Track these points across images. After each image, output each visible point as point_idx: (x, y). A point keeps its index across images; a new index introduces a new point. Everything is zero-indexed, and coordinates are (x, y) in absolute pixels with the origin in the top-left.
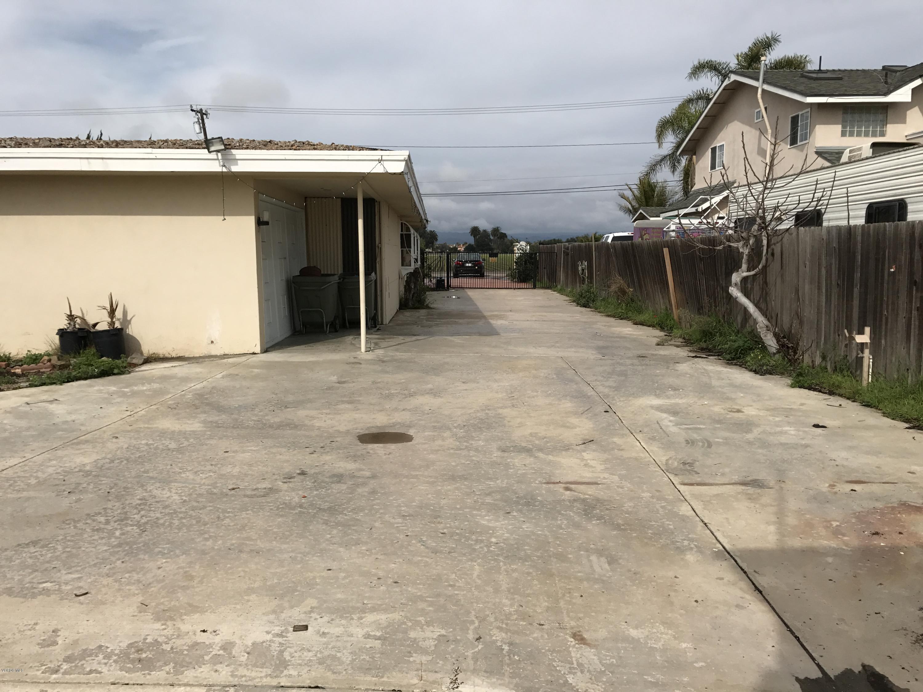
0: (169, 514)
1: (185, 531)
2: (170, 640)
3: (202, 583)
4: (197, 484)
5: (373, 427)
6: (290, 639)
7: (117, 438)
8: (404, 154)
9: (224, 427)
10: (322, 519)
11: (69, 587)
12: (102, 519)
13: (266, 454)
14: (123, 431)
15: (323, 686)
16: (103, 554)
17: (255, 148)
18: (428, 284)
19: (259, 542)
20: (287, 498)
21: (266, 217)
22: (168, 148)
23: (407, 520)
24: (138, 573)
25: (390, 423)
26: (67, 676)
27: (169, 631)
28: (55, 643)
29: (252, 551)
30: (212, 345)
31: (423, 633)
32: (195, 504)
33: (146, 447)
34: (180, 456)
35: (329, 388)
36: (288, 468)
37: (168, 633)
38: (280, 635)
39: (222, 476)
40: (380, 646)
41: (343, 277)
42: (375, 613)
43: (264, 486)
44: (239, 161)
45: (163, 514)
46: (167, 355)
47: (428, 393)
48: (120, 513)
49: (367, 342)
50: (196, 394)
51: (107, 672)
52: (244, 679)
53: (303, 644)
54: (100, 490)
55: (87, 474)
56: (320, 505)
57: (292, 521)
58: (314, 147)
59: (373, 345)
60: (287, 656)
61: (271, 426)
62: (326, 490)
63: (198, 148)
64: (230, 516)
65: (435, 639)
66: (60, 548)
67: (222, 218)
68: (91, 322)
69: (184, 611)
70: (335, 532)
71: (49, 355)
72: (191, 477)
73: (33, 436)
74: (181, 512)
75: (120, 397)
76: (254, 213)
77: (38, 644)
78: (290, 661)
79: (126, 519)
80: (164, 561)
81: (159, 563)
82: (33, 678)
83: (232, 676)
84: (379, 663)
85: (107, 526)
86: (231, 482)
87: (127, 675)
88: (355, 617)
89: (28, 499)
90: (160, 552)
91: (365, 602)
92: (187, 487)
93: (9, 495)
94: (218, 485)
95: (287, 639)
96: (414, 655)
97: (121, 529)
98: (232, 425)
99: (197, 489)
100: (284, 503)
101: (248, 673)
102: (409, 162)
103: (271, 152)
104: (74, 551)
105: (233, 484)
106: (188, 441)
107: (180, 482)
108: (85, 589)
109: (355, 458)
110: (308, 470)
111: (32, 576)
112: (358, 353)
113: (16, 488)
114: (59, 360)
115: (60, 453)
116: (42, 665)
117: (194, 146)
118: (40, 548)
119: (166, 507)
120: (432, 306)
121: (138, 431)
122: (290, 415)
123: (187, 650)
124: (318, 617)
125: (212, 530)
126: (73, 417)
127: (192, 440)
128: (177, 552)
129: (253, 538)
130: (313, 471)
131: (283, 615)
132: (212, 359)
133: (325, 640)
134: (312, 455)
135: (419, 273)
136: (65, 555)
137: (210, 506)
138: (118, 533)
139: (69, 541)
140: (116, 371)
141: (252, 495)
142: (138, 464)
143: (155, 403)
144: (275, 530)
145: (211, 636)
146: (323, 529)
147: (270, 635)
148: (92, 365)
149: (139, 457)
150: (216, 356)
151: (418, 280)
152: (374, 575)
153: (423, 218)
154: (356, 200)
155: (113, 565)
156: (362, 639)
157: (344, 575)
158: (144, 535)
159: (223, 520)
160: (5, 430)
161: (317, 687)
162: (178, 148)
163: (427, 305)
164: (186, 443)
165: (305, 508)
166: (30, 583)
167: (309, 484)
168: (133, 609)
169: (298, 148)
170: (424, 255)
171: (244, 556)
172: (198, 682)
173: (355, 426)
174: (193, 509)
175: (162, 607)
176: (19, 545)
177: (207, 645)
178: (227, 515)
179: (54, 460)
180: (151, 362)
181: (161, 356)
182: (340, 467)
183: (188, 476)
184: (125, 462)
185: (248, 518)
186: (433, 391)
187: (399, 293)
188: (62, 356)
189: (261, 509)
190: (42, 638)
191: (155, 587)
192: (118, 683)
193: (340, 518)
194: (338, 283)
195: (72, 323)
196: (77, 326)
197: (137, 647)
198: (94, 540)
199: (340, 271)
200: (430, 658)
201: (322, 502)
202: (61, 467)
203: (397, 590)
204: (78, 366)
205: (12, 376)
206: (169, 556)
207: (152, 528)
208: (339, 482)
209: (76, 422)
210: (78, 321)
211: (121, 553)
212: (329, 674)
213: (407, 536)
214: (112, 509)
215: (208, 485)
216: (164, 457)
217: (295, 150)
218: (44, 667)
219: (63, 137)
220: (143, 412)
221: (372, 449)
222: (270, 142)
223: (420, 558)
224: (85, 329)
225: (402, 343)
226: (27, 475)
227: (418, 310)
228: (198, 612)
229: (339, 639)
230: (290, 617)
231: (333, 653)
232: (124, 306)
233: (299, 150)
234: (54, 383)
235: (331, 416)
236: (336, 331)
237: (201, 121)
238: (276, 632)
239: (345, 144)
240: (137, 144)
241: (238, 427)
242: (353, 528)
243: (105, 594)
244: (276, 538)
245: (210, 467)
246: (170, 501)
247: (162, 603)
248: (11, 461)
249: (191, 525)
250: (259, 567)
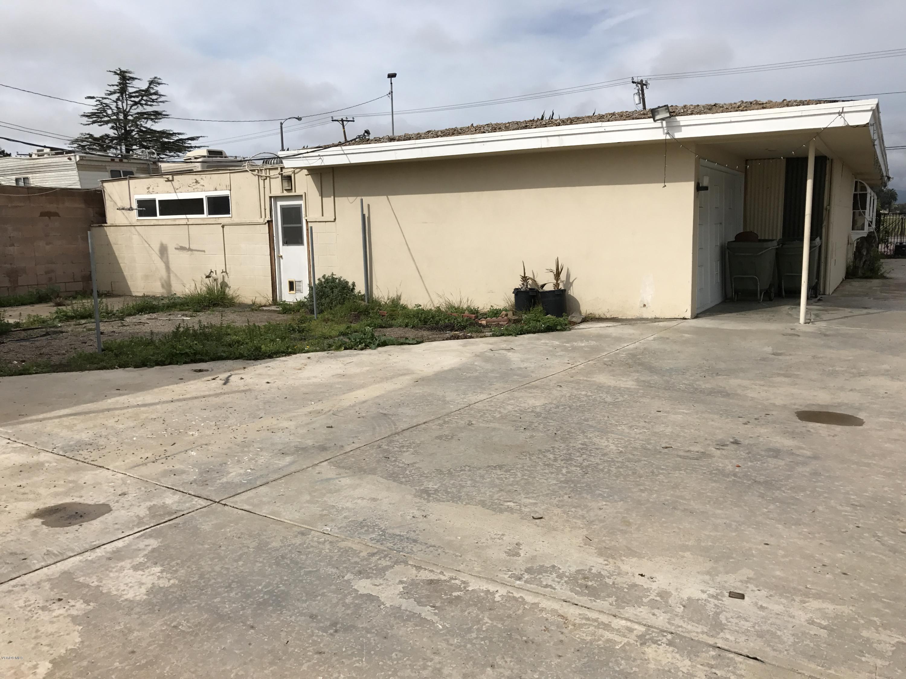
0: (607, 461)
1: (622, 479)
2: (612, 575)
3: (639, 531)
4: (632, 438)
5: (814, 405)
6: (725, 603)
7: (561, 386)
8: (872, 103)
9: (655, 387)
10: (757, 491)
11: (527, 510)
12: (551, 456)
13: (697, 418)
14: (566, 381)
15: (762, 660)
16: (554, 487)
17: (699, 113)
18: (883, 250)
19: (692, 502)
20: (720, 465)
21: (705, 182)
22: (616, 120)
23: (857, 510)
24: (582, 510)
25: (835, 403)
26: (528, 585)
27: (610, 568)
28: (518, 555)
29: (685, 510)
30: (644, 309)
31: (877, 635)
32: (631, 456)
33: (585, 398)
34: (616, 410)
35: (763, 359)
36: (720, 436)
37: (610, 569)
38: (715, 597)
39: (655, 434)
40: (826, 636)
41: (782, 242)
42: (821, 601)
43: (697, 449)
44: (683, 128)
45: (602, 461)
46: (602, 316)
47: (883, 375)
48: (566, 454)
49: (807, 311)
50: (629, 354)
51: (559, 590)
52: (680, 629)
53: (740, 612)
54: (548, 430)
55: (538, 415)
56: (756, 477)
57: (726, 488)
58: (763, 106)
59: (813, 317)
60: (722, 618)
61: (702, 392)
62: (762, 463)
63: (644, 118)
64: (664, 473)
65: (893, 645)
66: (519, 474)
67: (663, 185)
68: (540, 283)
69: (623, 553)
70: (772, 507)
71: (506, 310)
72: (627, 430)
73: (496, 377)
74: (618, 462)
75: (562, 351)
76: (693, 179)
77: (506, 552)
78: (725, 625)
79: (571, 459)
80: (604, 503)
81: (600, 504)
82: (502, 580)
83: (669, 623)
84: (825, 653)
85: (555, 463)
86: (665, 441)
87: (576, 596)
88: (798, 599)
89: (494, 429)
90: (600, 495)
91: (808, 586)
92: (622, 439)
93: (481, 425)
94: (652, 442)
95: (723, 603)
96: (867, 655)
97: (567, 467)
98: (663, 386)
99: (632, 442)
100: (717, 469)
101: (684, 625)
102: (876, 112)
103: (717, 115)
104: (531, 480)
105: (666, 442)
106: (623, 397)
107: (617, 434)
108: (540, 514)
109: (793, 435)
110: (741, 440)
111: (500, 494)
112: (796, 324)
113: (486, 419)
114: (514, 315)
115: (516, 394)
116: (509, 571)
117: (640, 116)
118: (505, 472)
119: (604, 455)
120: (888, 276)
121: (578, 382)
122: (722, 382)
123: (627, 589)
124: (756, 589)
125: (647, 483)
126: (526, 365)
127: (626, 396)
128: (616, 497)
129: (687, 498)
130: (747, 442)
131: (718, 579)
132: (644, 322)
133: (764, 614)
134: (746, 426)
135: (874, 237)
136: (523, 481)
137: (644, 460)
138: (564, 471)
139: (526, 470)
140: (559, 328)
141: (685, 456)
142: (579, 412)
143: (592, 359)
144: (709, 494)
145: (648, 582)
146: (759, 502)
147: (705, 594)
148: (540, 321)
149: (580, 406)
150: (647, 319)
151: (873, 246)
152: (819, 561)
153: (885, 174)
154: (806, 159)
155: (561, 498)
156: (806, 623)
157: (783, 553)
158: (586, 477)
159: (657, 475)
160: (476, 371)
161: (755, 659)
162: (625, 120)
163: (882, 274)
164: (621, 399)
165: (740, 478)
166: (498, 499)
167: (743, 454)
168: (579, 541)
169: (745, 108)
170: (880, 217)
171: (678, 513)
172: (638, 620)
173: (793, 401)
174: (629, 460)
175: (604, 544)
176: (489, 466)
177: (645, 589)
178: (662, 471)
179: (512, 399)
180: (588, 321)
181: (597, 316)
182: (777, 442)
183: (624, 430)
184: (568, 409)
185: (681, 477)
186: (890, 372)
187: (847, 261)
188: (516, 312)
189: (694, 471)
190: (509, 548)
191: (597, 525)
192: (569, 602)
193: (777, 493)
194: (777, 249)
195: (525, 284)
196: (529, 287)
197: (583, 574)
198: (545, 473)
199: (779, 236)
200: (887, 663)
201: (757, 474)
202: (518, 406)
203: (847, 582)
204: (528, 322)
205: (480, 326)
206: (608, 499)
207: (593, 471)
208: (776, 457)
209: (528, 369)
210: (530, 282)
211: (567, 488)
212: (768, 649)
213: (858, 527)
214: (558, 449)
215: (642, 440)
216: (602, 409)
217: (742, 111)
218: (510, 573)
219: (528, 119)
220: (582, 366)
221: (813, 428)
222: (714, 105)
223: (874, 554)
224: (534, 289)
225: (850, 316)
226: (493, 409)
227: (869, 280)
228: (636, 557)
229: (779, 617)
230: (725, 582)
231: (773, 630)
232: (568, 269)
233: (746, 110)
234: (511, 335)
235: (766, 388)
236: (771, 300)
237: (640, 92)
238: (711, 592)
239: (799, 99)
240: (588, 120)
241: (669, 389)
242: (792, 507)
243: (557, 522)
244: (709, 502)
245: (644, 423)
246: (608, 450)
247: (604, 541)
248: (481, 396)
249: (628, 475)
250: (693, 527)
